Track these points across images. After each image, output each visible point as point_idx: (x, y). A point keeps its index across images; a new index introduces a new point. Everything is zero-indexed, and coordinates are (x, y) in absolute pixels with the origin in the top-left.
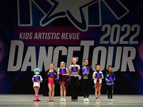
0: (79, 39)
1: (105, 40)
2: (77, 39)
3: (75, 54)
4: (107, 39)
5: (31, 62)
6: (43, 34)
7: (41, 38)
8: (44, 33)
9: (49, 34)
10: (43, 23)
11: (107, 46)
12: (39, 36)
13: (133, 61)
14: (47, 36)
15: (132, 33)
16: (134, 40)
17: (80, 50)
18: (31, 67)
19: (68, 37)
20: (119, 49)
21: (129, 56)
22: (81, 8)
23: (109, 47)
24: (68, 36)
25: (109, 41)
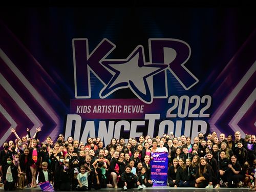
0: (143, 112)
1: (172, 113)
2: (141, 112)
3: (139, 129)
4: (175, 112)
7: (100, 112)
8: (104, 106)
9: (110, 107)
10: (103, 95)
11: (174, 120)
12: (98, 109)
14: (108, 109)
15: (202, 105)
16: (205, 113)
17: (144, 124)
19: (131, 110)
20: (188, 123)
21: (199, 130)
22: (144, 78)
23: (177, 121)
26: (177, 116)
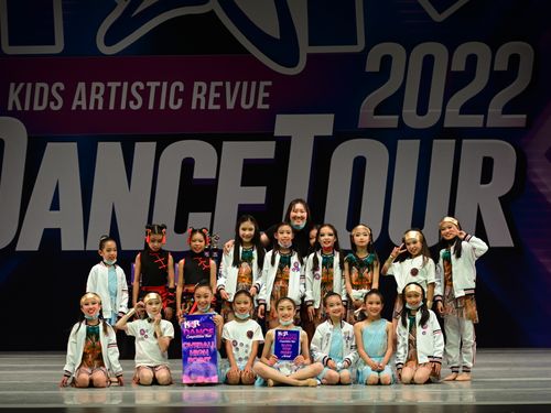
0: (267, 106)
1: (379, 110)
2: (260, 106)
3: (253, 173)
4: (393, 105)
5: (58, 209)
6: (110, 88)
7: (100, 107)
8: (114, 85)
9: (138, 88)
11: (389, 138)
12: (93, 96)
13: (505, 201)
14: (130, 97)
15: (498, 81)
16: (509, 109)
17: (271, 155)
18: (59, 230)
19: (221, 101)
20: (443, 149)
21: (486, 177)
23: (401, 143)
24: (218, 95)
25: (397, 117)
26: (401, 121)
